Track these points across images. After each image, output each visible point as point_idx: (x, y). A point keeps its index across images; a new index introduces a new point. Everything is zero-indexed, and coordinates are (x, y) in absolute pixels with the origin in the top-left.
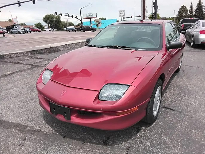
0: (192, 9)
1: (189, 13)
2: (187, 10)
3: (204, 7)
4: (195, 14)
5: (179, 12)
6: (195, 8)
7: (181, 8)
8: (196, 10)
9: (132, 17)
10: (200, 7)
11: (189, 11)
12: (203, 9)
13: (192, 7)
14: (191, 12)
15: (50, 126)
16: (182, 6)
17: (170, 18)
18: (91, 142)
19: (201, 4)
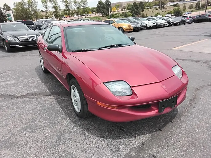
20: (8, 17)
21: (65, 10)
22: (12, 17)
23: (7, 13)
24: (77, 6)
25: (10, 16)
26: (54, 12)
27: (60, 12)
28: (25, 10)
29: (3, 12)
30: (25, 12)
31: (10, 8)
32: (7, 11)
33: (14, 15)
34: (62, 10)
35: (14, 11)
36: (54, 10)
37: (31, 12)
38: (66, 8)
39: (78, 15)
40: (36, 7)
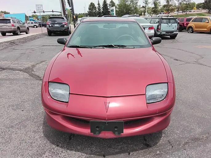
0: (99, 6)
1: (97, 9)
2: (96, 7)
3: (108, 5)
4: (103, 11)
5: (89, 9)
6: (101, 6)
7: (90, 5)
8: (103, 7)
9: (44, 12)
10: (105, 5)
11: (97, 8)
12: (108, 6)
13: (99, 4)
14: (99, 9)
15: (75, 151)
16: (91, 3)
17: (80, 14)
18: (136, 150)
19: (106, 2)
20: (111, 13)
21: (164, 6)
22: (115, 12)
23: (111, 8)
24: (180, 2)
25: (113, 11)
26: (153, 8)
27: (160, 8)
28: (127, 6)
29: (108, 7)
30: (126, 8)
31: (115, 4)
32: (112, 7)
33: (116, 11)
34: (162, 6)
35: (117, 6)
36: (153, 6)
37: (131, 8)
38: (166, 4)
39: (178, 11)
40: (137, 3)
